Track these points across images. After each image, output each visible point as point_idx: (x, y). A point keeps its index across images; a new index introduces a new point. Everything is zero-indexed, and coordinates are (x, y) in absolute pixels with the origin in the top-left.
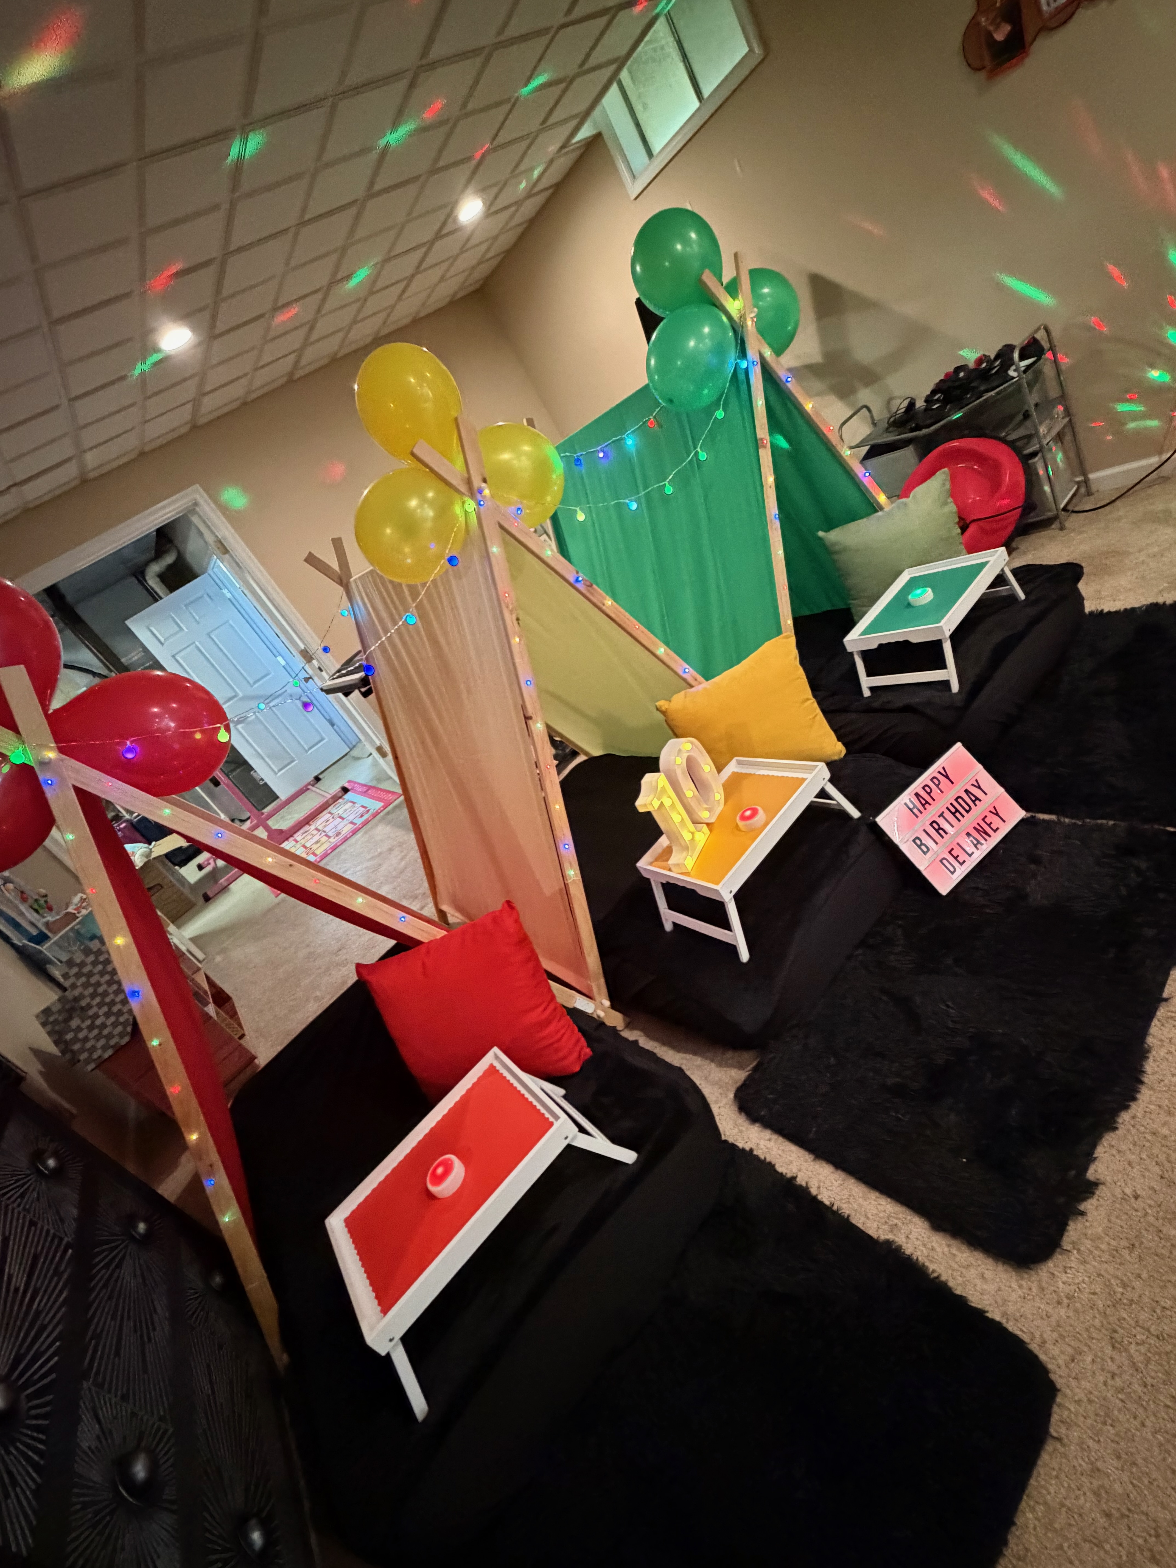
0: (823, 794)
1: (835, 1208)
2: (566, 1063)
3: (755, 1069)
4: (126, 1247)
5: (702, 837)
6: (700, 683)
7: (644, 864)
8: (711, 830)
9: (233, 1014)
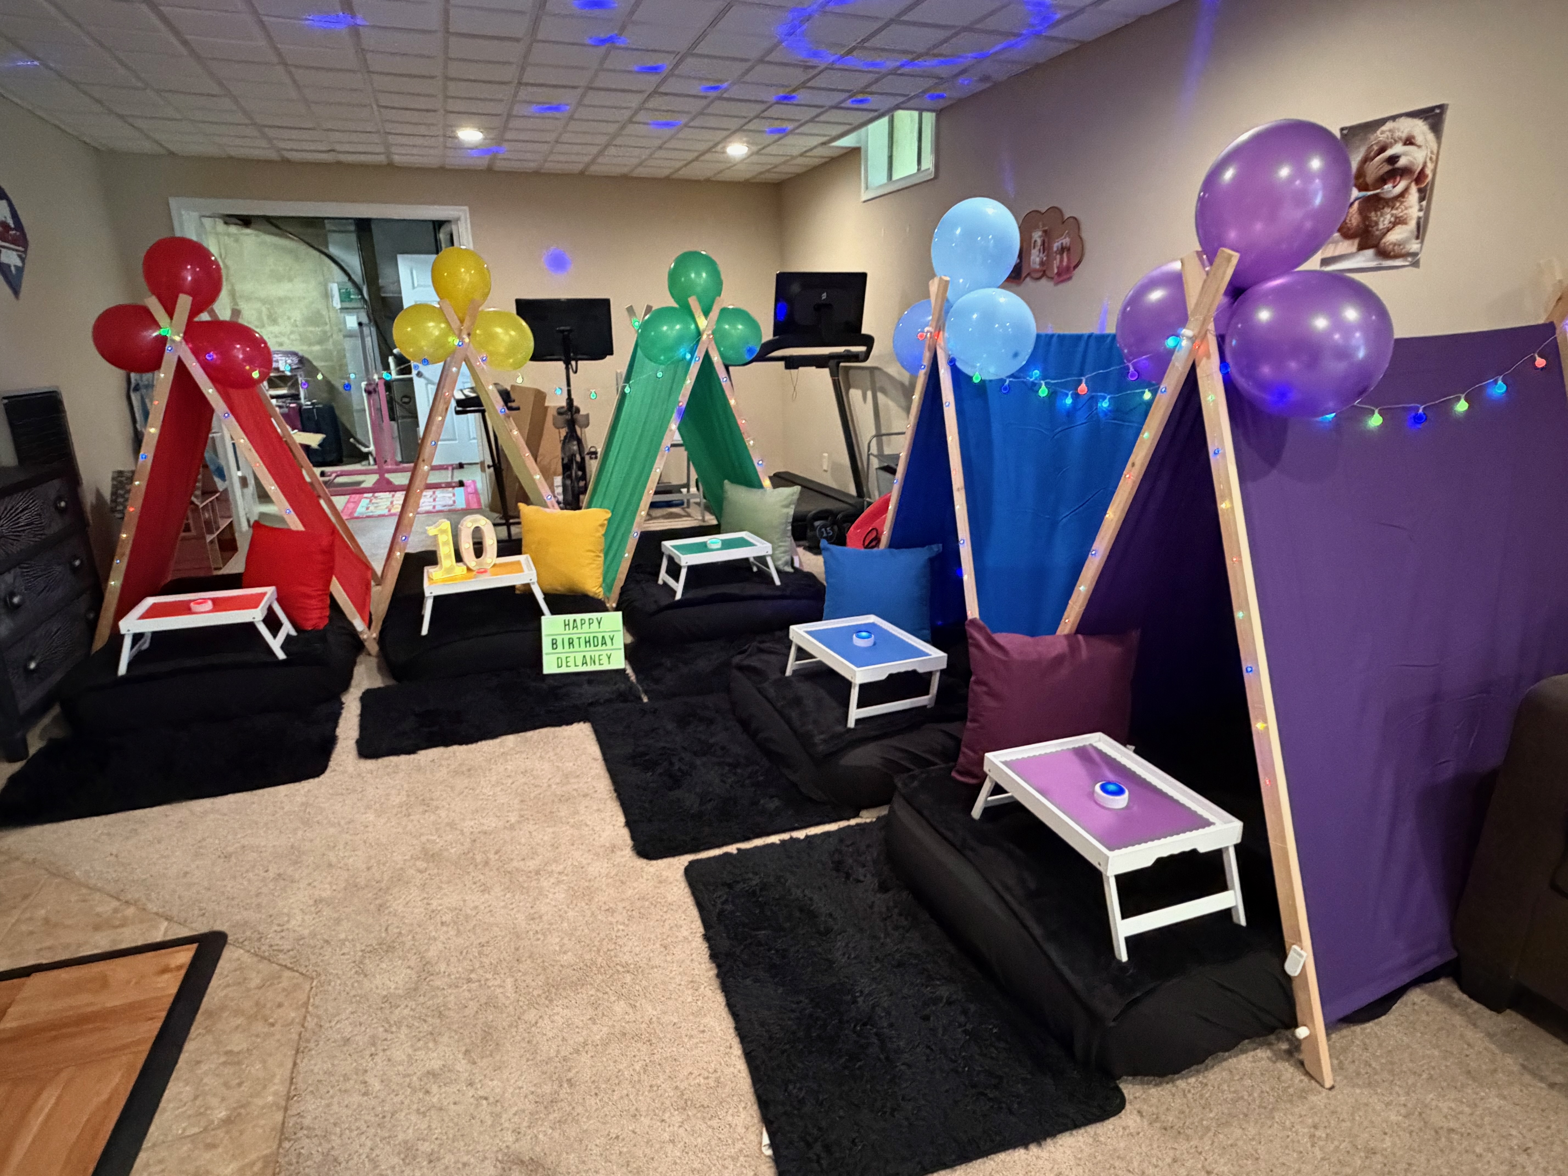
0: (531, 587)
1: (339, 723)
3: (389, 686)
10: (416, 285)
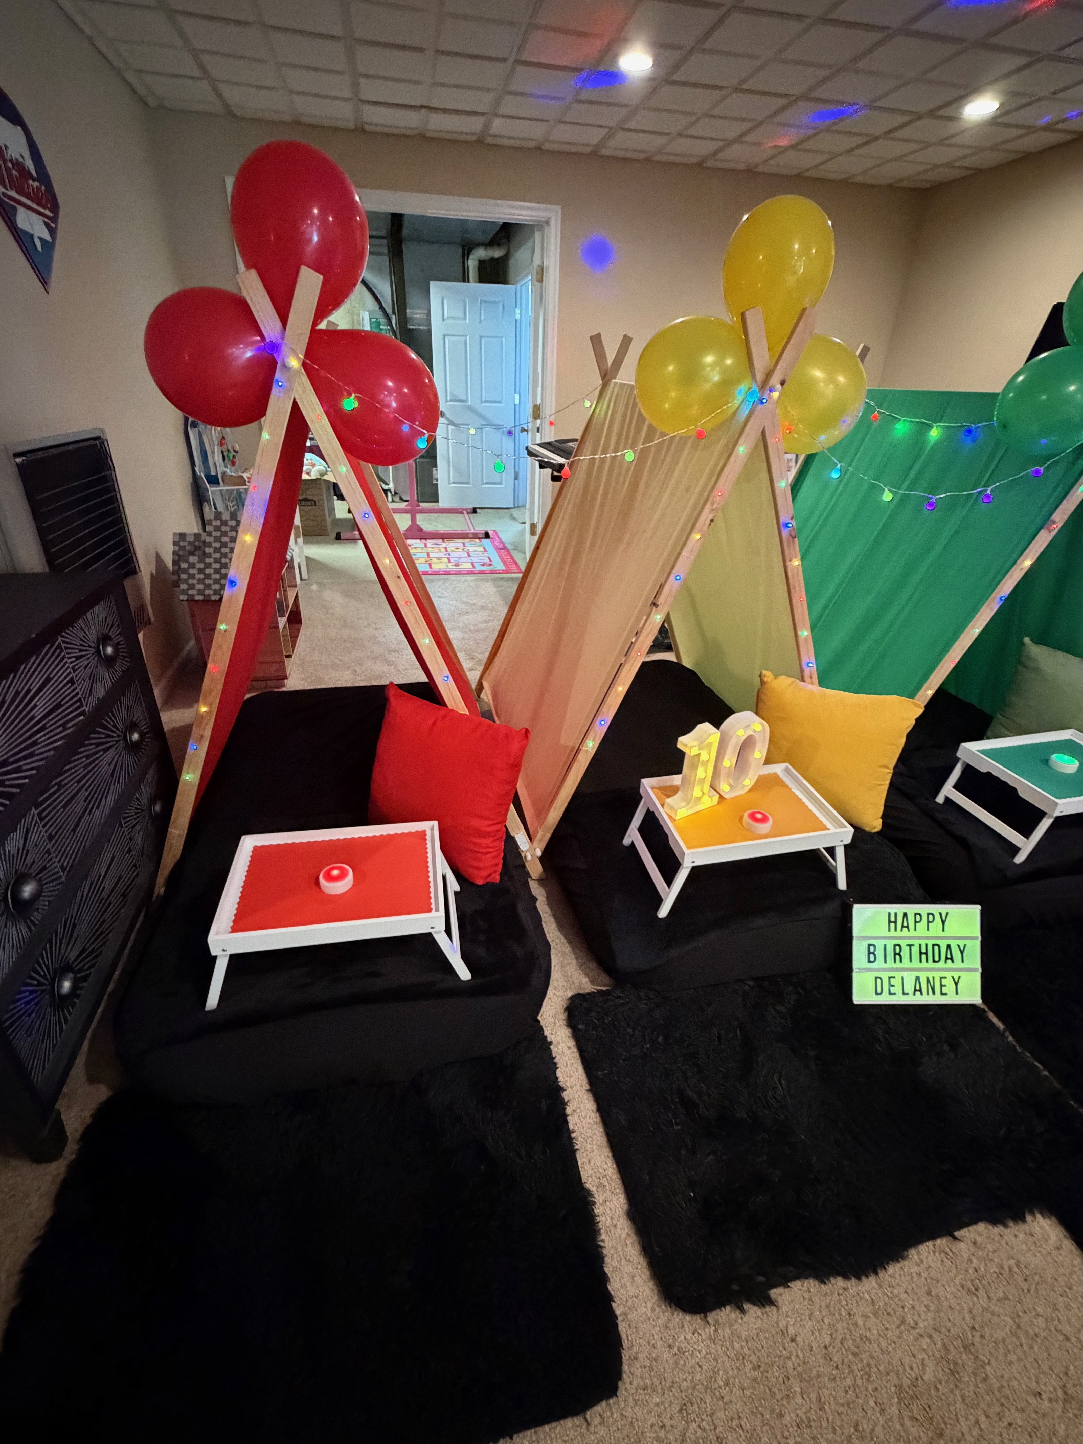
0: (831, 851)
1: (573, 1135)
2: (476, 872)
3: (600, 992)
4: (117, 742)
5: (709, 801)
6: (812, 683)
7: (648, 784)
8: (719, 803)
9: (294, 637)
10: (446, 316)
